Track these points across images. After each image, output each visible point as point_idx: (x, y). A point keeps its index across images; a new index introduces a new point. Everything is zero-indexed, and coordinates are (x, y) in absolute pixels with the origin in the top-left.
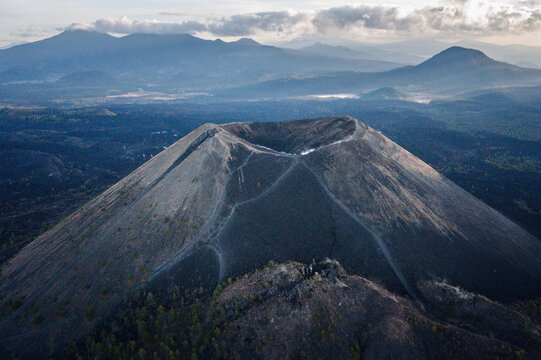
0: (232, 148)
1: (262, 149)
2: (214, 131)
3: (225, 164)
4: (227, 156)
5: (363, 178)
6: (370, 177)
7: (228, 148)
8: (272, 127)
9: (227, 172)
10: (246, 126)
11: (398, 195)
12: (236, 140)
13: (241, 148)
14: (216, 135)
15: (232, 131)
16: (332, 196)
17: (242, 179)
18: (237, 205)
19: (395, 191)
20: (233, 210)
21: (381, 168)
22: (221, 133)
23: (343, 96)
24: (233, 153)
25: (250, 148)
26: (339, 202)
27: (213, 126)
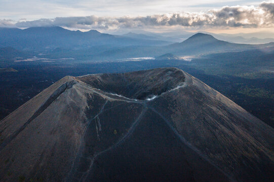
0: (88, 98)
1: (115, 97)
2: (72, 83)
3: (82, 113)
4: (84, 105)
5: (204, 119)
6: (210, 118)
7: (84, 98)
8: (117, 77)
9: (85, 122)
10: (98, 77)
11: (234, 132)
12: (92, 90)
13: (96, 97)
14: (74, 87)
15: (88, 82)
16: (184, 139)
17: (99, 128)
18: (95, 156)
19: (231, 129)
20: (92, 162)
21: (214, 109)
22: (78, 84)
23: (147, 58)
24: (89, 102)
25: (104, 97)
26: (190, 144)
27: (71, 78)
